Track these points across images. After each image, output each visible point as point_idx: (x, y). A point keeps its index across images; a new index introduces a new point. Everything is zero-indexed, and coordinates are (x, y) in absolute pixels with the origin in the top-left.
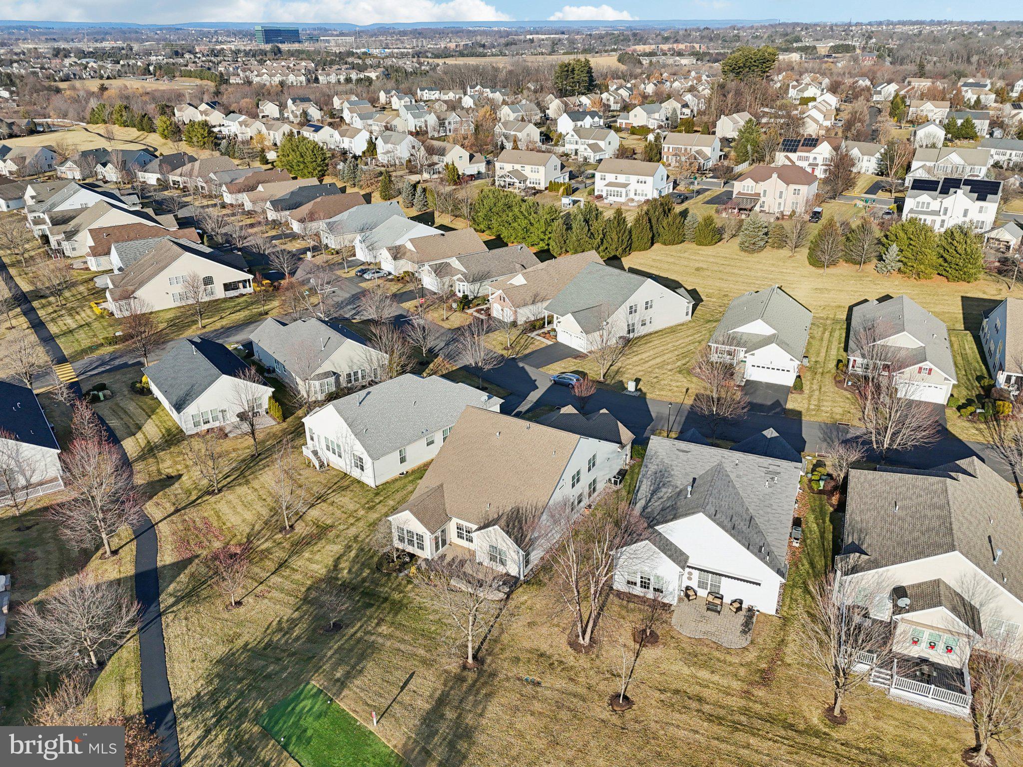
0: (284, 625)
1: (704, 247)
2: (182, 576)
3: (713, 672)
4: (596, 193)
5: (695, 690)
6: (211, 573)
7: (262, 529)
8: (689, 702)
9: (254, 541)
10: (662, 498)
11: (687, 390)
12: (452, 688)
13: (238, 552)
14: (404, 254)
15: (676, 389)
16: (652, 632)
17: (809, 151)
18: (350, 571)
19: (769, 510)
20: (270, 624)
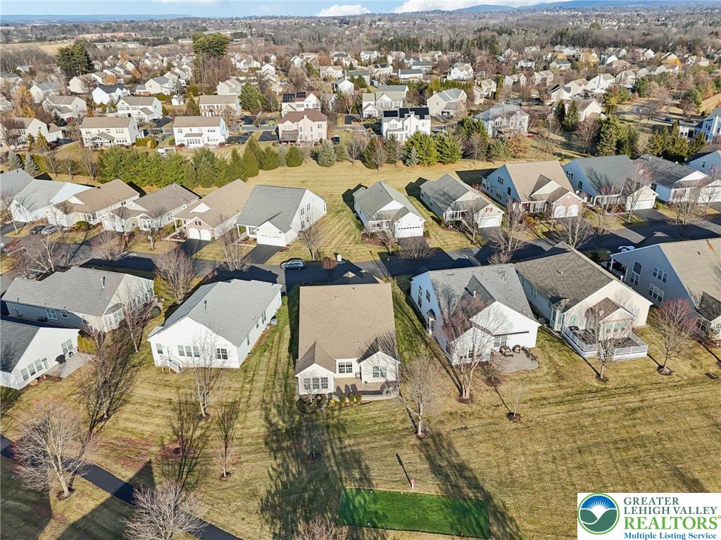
0: (280, 469)
1: (295, 168)
2: (156, 478)
3: (537, 384)
4: (177, 143)
5: (537, 395)
6: (177, 467)
7: (182, 424)
8: (541, 402)
9: (185, 434)
10: (454, 304)
11: (371, 252)
12: (427, 451)
13: (178, 446)
14: (72, 208)
15: (364, 254)
16: (495, 378)
17: (303, 101)
18: (284, 421)
19: (511, 292)
20: (269, 474)
